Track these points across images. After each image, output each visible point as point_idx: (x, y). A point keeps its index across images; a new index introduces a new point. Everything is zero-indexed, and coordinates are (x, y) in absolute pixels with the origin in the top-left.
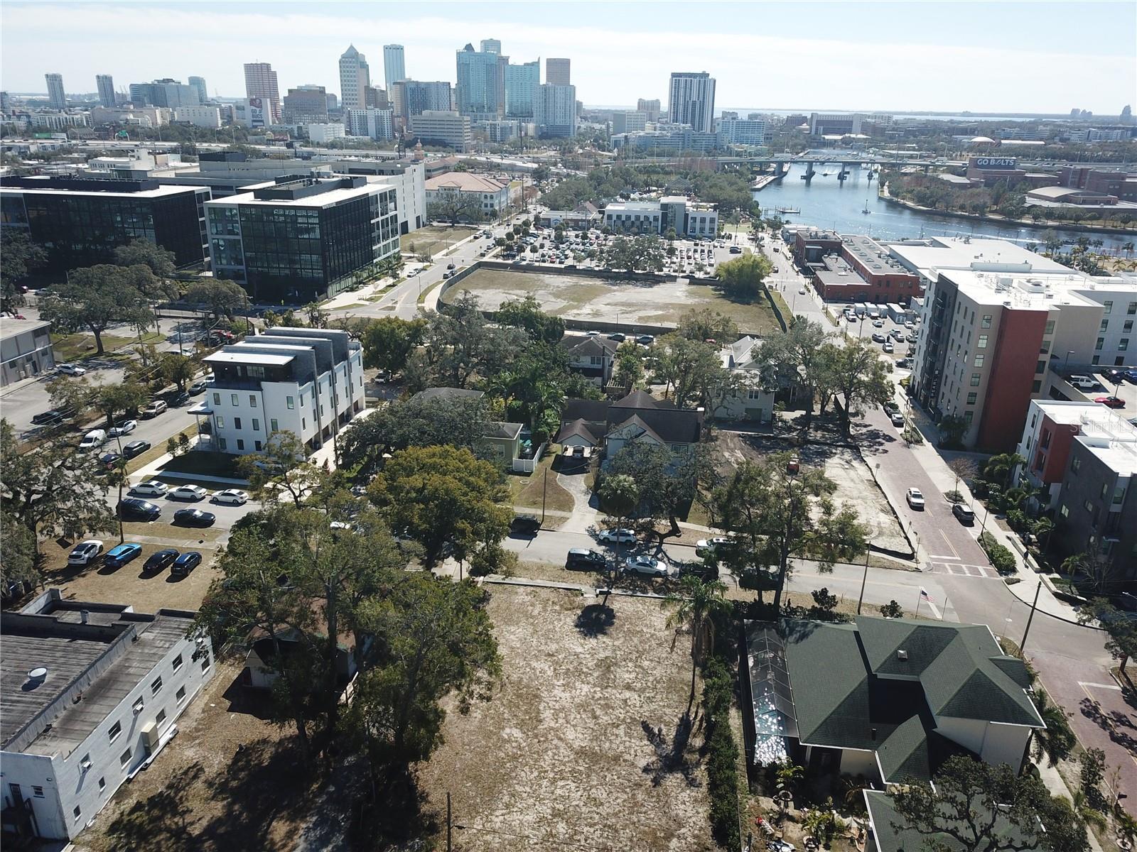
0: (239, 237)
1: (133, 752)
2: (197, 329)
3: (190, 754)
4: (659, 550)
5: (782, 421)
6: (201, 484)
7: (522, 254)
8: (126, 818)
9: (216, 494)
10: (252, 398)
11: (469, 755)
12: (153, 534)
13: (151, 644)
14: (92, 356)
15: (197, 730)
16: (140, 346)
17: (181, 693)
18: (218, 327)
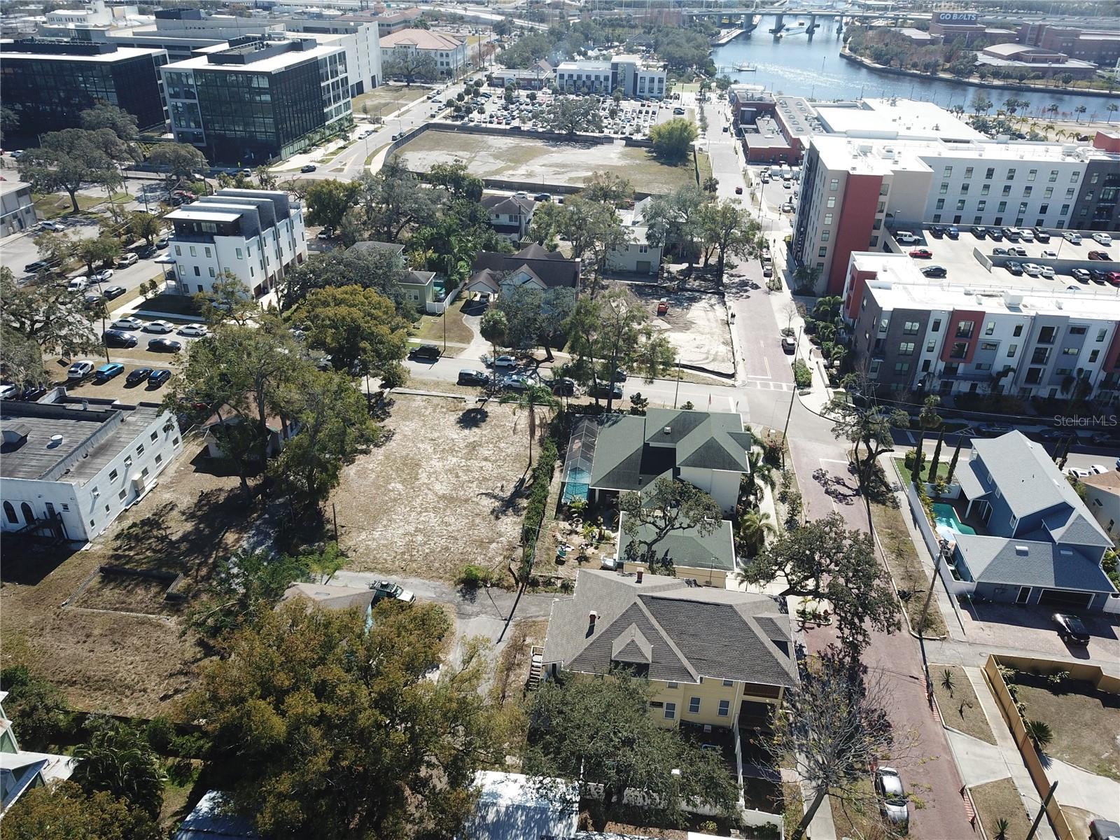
0: (196, 101)
1: (127, 492)
2: (162, 189)
3: (167, 497)
4: (535, 371)
5: (669, 272)
6: (169, 320)
7: (470, 116)
8: (125, 532)
9: (182, 327)
10: (208, 250)
11: (363, 499)
12: (132, 357)
13: (134, 424)
14: (71, 214)
15: (172, 483)
16: (110, 205)
17: (158, 459)
18: (180, 187)
